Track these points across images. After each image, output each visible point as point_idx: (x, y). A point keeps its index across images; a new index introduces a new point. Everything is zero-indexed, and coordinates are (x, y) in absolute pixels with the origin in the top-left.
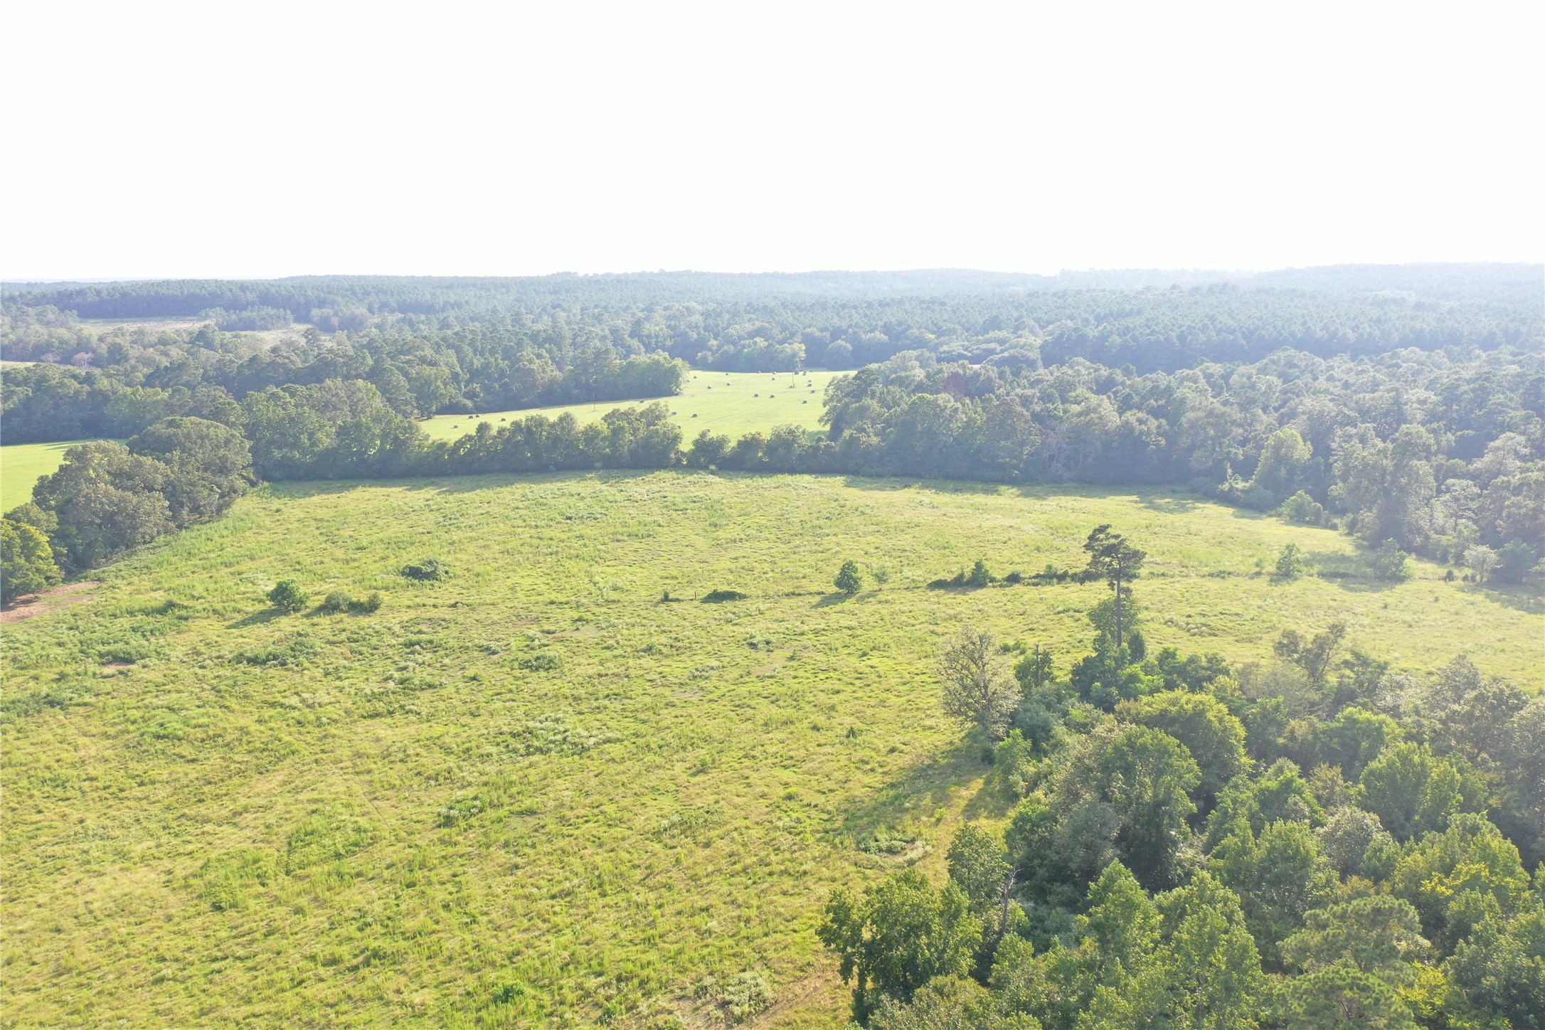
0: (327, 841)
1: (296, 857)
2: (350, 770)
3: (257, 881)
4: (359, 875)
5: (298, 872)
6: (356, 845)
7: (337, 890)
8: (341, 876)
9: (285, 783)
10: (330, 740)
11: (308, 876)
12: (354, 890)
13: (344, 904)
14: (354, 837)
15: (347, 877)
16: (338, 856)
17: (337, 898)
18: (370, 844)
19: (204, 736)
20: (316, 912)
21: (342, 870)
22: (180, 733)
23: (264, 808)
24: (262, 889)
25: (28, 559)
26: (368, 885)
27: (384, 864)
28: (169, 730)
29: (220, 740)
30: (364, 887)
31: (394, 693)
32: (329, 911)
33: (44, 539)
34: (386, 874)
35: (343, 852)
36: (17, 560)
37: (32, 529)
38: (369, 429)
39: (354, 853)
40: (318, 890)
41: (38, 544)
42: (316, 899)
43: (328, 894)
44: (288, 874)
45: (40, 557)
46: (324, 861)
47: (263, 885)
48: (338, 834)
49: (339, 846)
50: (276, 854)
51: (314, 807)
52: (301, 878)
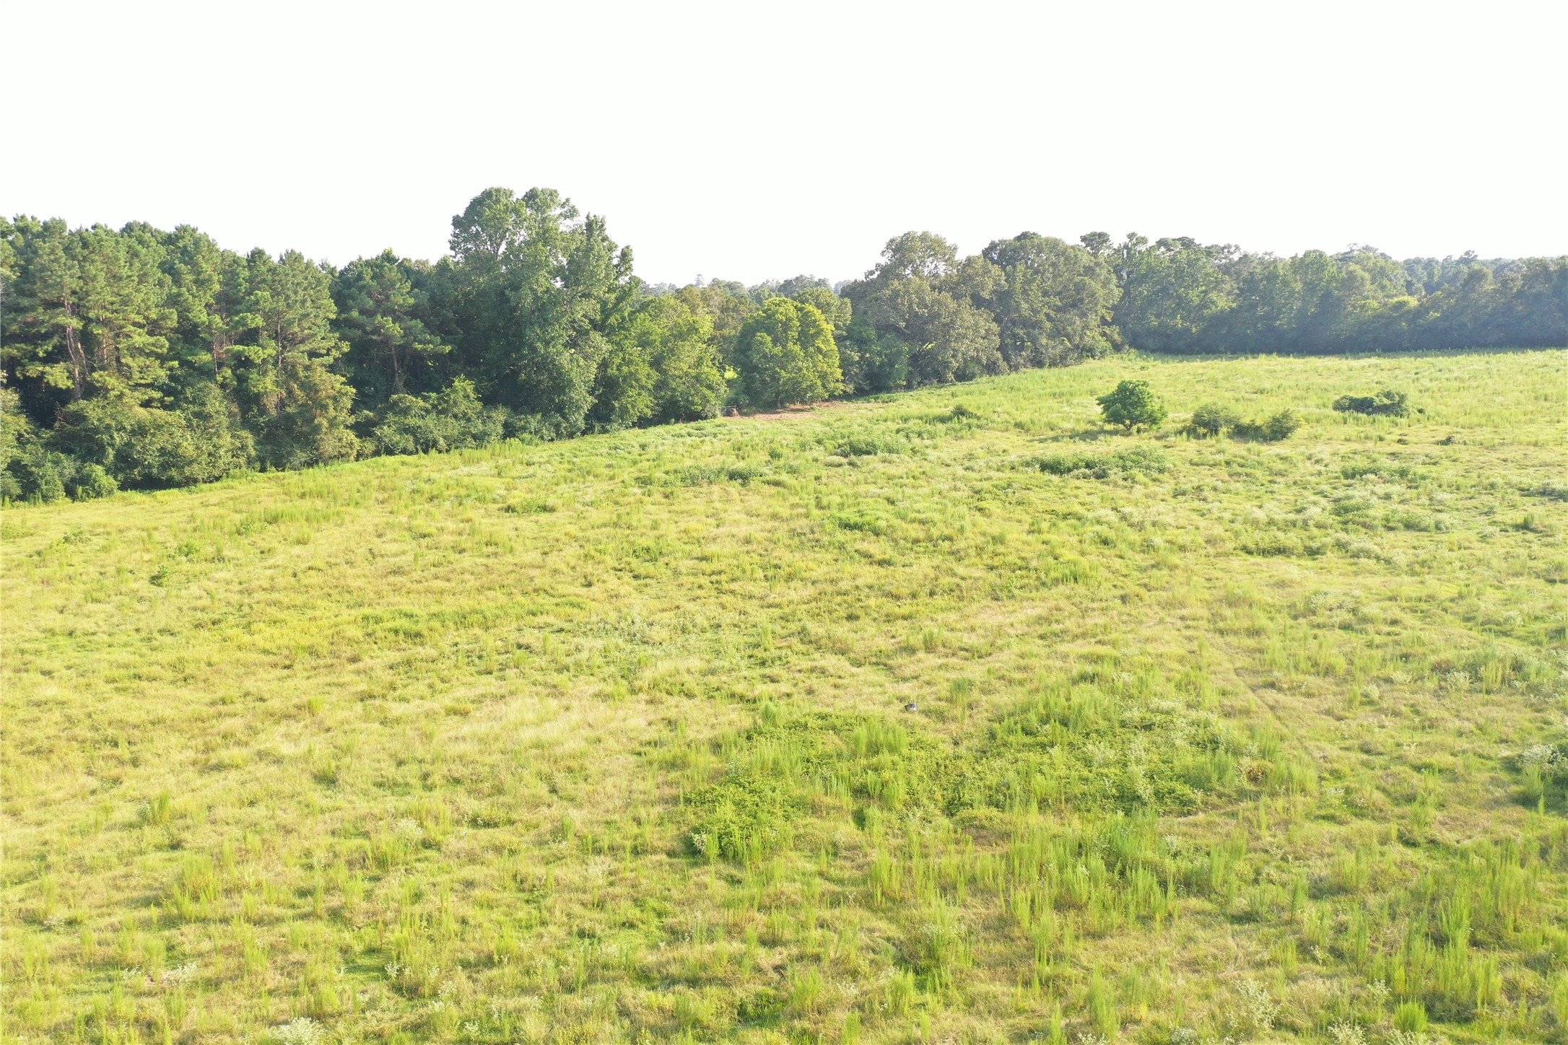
0: (1099, 750)
1: (998, 770)
2: (1204, 624)
3: (847, 801)
4: (1192, 884)
5: (982, 812)
6: (1196, 780)
7: (1093, 917)
8: (1119, 864)
9: (1040, 620)
10: (1165, 572)
11: (1006, 836)
12: (1164, 944)
13: (1105, 989)
14: (1188, 758)
15: (1143, 879)
16: (1127, 799)
17: (1084, 951)
18: (1242, 794)
19: (921, 535)
20: (983, 986)
21: (1128, 847)
22: (882, 524)
23: (973, 653)
24: (846, 831)
25: (804, 347)
26: (1229, 939)
27: (1299, 874)
28: (867, 518)
29: (947, 543)
30: (1209, 941)
31: (1319, 526)
32: (1032, 999)
33: (828, 328)
34: (1312, 915)
35: (1144, 788)
36: (790, 345)
37: (817, 313)
38: (1286, 283)
39: (1185, 808)
40: (1021, 897)
41: (819, 332)
42: (1002, 926)
43: (1050, 919)
44: (950, 808)
45: (819, 350)
46: (1077, 803)
47: (860, 819)
48: (1142, 740)
49: (1138, 771)
50: (948, 749)
51: (1090, 669)
52: (981, 833)
